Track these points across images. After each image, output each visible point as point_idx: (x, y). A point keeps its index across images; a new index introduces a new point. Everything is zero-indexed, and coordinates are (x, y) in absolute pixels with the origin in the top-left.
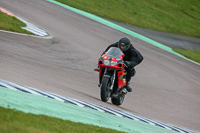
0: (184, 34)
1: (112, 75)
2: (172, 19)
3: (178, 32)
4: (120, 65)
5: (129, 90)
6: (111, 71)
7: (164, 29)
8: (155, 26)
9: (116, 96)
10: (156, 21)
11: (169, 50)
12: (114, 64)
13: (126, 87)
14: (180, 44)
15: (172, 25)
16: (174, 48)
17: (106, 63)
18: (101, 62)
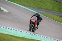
1: (33, 24)
4: (36, 22)
5: (37, 28)
6: (33, 23)
8: (34, 6)
9: (34, 30)
12: (34, 21)
13: (37, 27)
16: (40, 13)
17: (32, 20)
18: (31, 20)
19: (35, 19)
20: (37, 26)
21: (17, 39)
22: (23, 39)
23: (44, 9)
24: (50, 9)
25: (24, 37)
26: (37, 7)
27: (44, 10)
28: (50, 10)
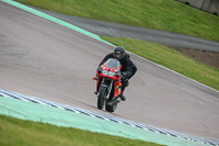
0: (108, 20)
1: (109, 85)
2: (94, 4)
3: (102, 18)
4: (117, 76)
5: (123, 99)
6: (108, 81)
7: (88, 15)
8: (79, 12)
9: (110, 104)
10: (79, 7)
11: (97, 37)
13: (121, 96)
14: (106, 31)
15: (95, 11)
16: (101, 35)
17: (105, 73)
19: (112, 69)
20: (122, 90)
21: (21, 129)
22: (41, 129)
23: (116, 21)
24: (137, 20)
25: (45, 122)
26: (91, 13)
27: (113, 24)
28: (135, 24)
